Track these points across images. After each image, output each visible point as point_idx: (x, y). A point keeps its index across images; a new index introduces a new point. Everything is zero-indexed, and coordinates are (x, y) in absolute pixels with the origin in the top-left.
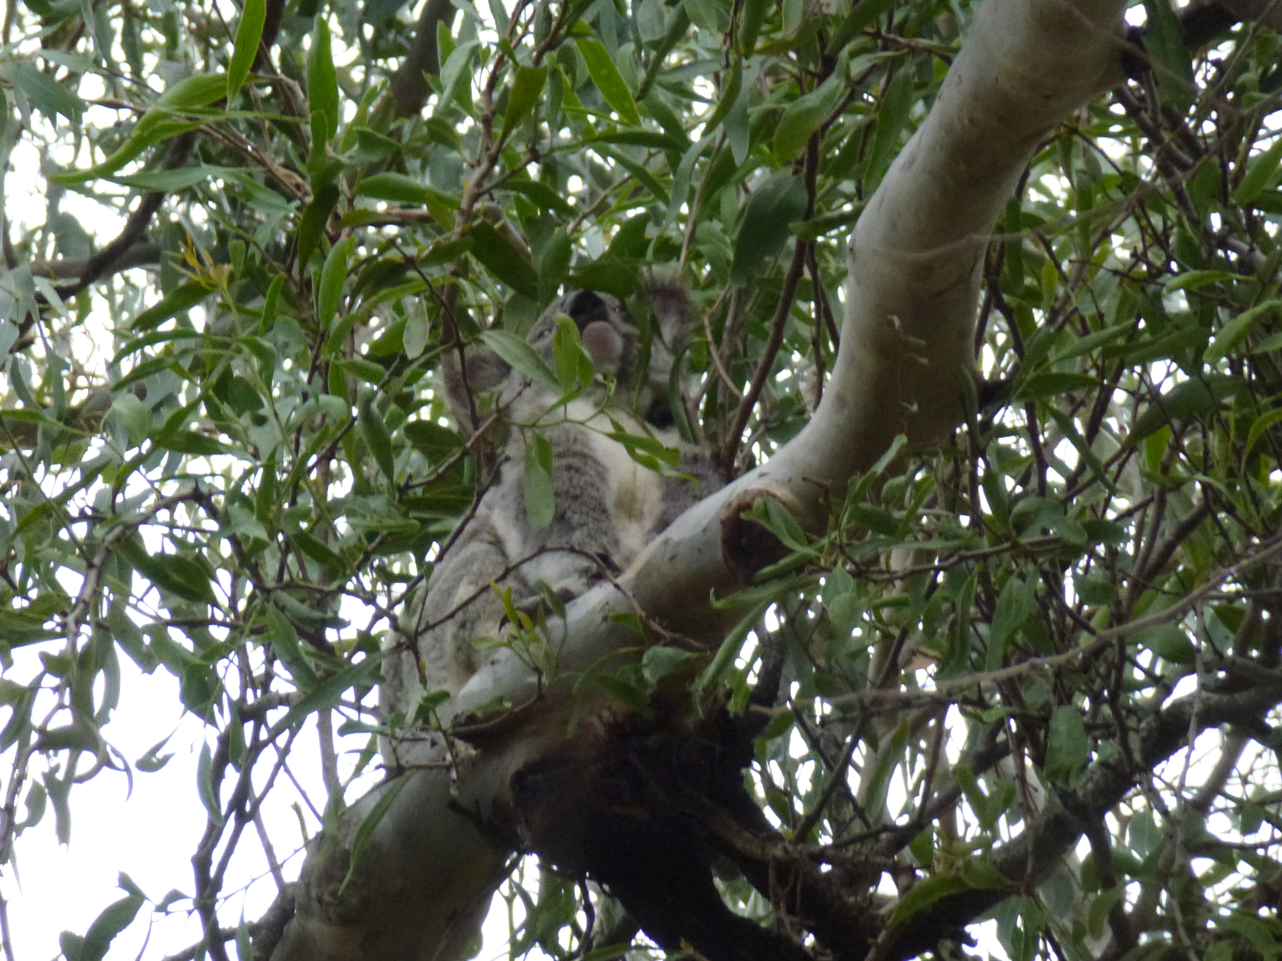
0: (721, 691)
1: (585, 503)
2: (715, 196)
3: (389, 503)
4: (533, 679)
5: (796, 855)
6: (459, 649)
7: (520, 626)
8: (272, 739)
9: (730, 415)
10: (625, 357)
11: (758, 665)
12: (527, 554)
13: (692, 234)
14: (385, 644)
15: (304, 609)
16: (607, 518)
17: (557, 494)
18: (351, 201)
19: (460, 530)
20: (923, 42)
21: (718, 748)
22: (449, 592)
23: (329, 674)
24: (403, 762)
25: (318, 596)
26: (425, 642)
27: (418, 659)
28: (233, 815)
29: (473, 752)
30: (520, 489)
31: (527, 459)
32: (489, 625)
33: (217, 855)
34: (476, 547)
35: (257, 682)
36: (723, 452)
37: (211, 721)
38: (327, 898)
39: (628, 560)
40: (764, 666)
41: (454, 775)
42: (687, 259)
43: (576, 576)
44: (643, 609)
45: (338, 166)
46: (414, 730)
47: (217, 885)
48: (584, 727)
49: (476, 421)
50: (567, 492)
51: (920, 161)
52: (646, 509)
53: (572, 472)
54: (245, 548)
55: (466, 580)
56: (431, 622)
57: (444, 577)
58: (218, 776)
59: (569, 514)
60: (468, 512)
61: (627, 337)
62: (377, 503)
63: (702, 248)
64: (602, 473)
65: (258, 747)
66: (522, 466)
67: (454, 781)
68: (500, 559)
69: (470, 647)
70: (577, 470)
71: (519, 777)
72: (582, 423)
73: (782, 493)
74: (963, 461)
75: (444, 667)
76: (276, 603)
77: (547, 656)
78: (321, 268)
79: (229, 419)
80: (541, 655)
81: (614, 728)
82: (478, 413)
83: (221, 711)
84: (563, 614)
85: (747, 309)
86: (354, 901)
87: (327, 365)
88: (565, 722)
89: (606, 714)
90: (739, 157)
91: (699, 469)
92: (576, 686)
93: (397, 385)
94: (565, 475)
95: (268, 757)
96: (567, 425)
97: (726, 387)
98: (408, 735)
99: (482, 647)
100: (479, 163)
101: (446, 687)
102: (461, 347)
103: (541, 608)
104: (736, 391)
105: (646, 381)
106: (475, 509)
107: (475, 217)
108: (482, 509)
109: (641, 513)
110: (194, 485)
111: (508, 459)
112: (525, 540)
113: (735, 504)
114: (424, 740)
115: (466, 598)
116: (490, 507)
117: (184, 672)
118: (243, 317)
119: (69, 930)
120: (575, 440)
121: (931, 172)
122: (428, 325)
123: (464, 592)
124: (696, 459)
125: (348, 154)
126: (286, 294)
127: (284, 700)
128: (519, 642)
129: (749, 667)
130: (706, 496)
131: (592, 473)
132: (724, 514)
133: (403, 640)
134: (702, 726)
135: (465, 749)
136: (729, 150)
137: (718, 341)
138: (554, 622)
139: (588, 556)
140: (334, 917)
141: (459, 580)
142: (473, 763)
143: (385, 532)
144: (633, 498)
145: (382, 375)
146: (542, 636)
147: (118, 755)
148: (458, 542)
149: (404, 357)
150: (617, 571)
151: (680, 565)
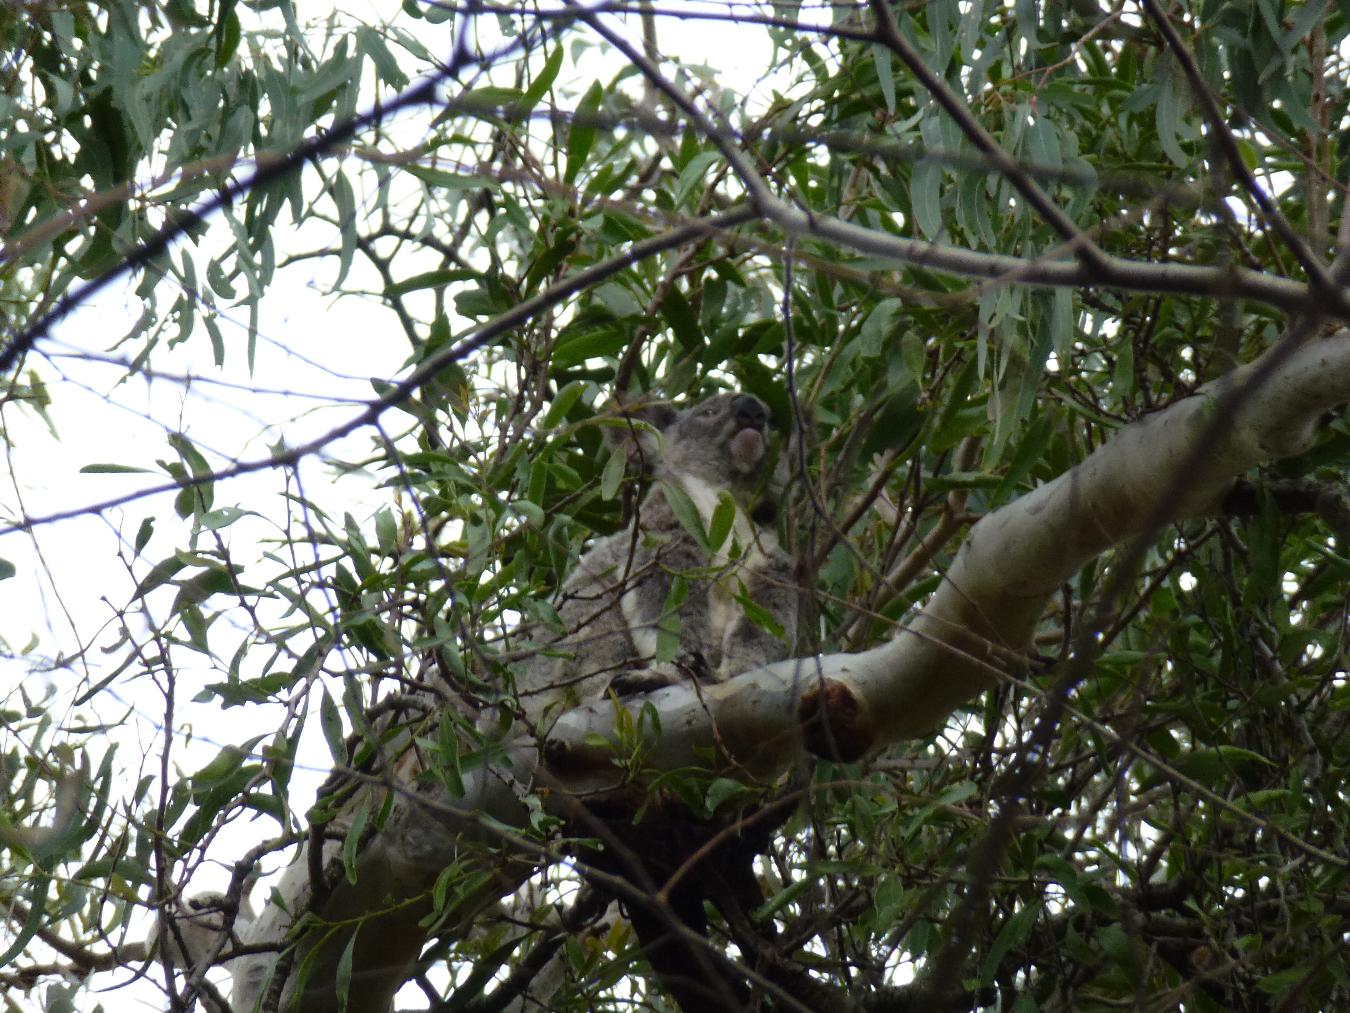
44: (720, 732)
73: (856, 691)
92: (651, 786)
121: (1050, 528)
140: (410, 855)
151: (759, 711)
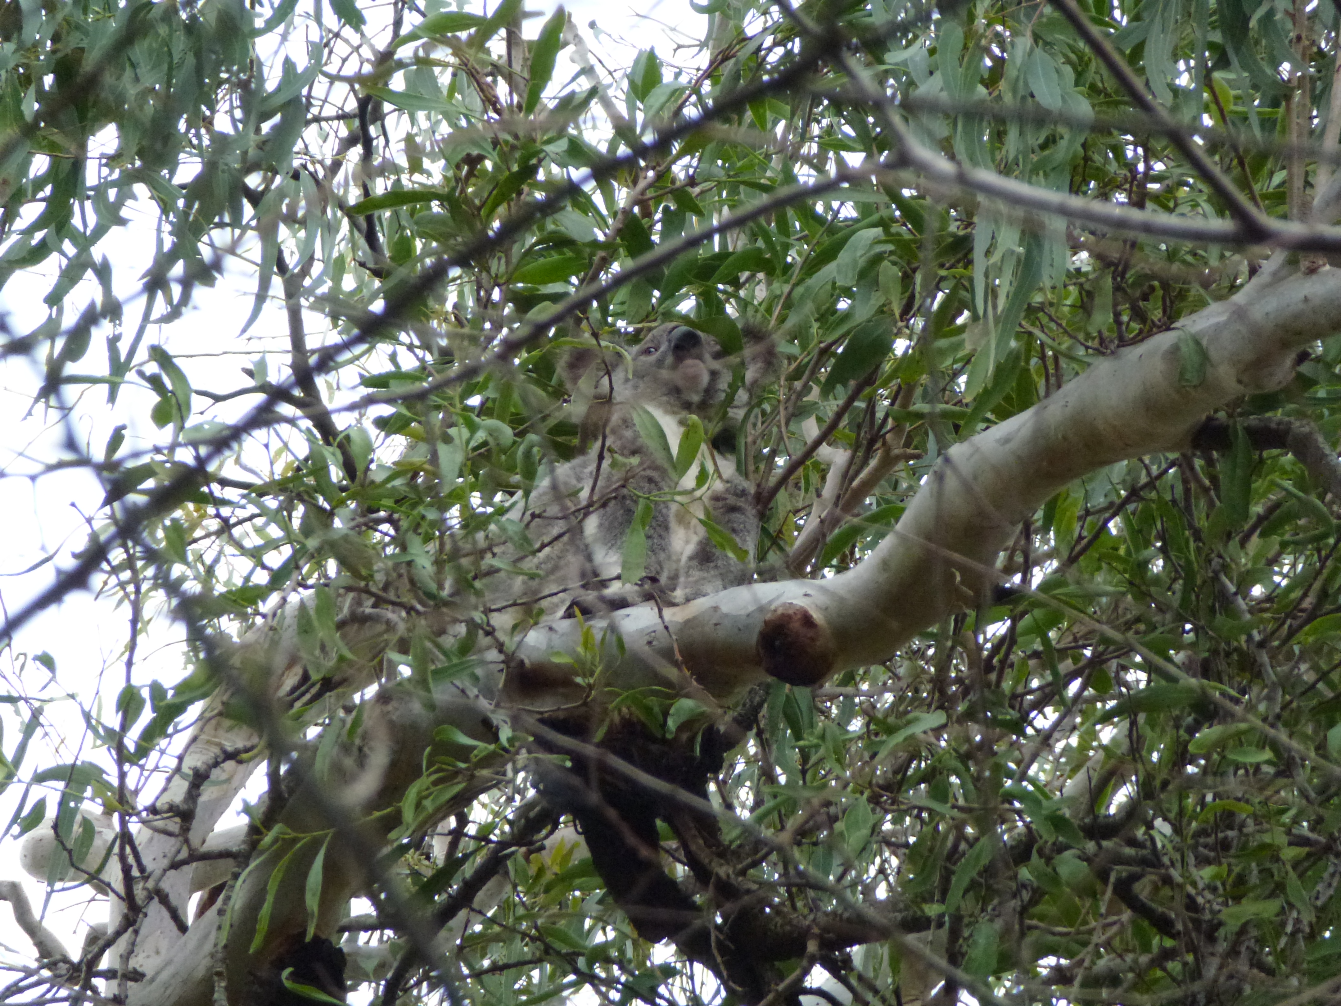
10: (708, 391)
44: (680, 652)
61: (713, 374)
73: (818, 616)
92: (614, 704)
109: (689, 523)
113: (779, 612)
121: (1019, 458)
132: (769, 616)
151: (721, 633)
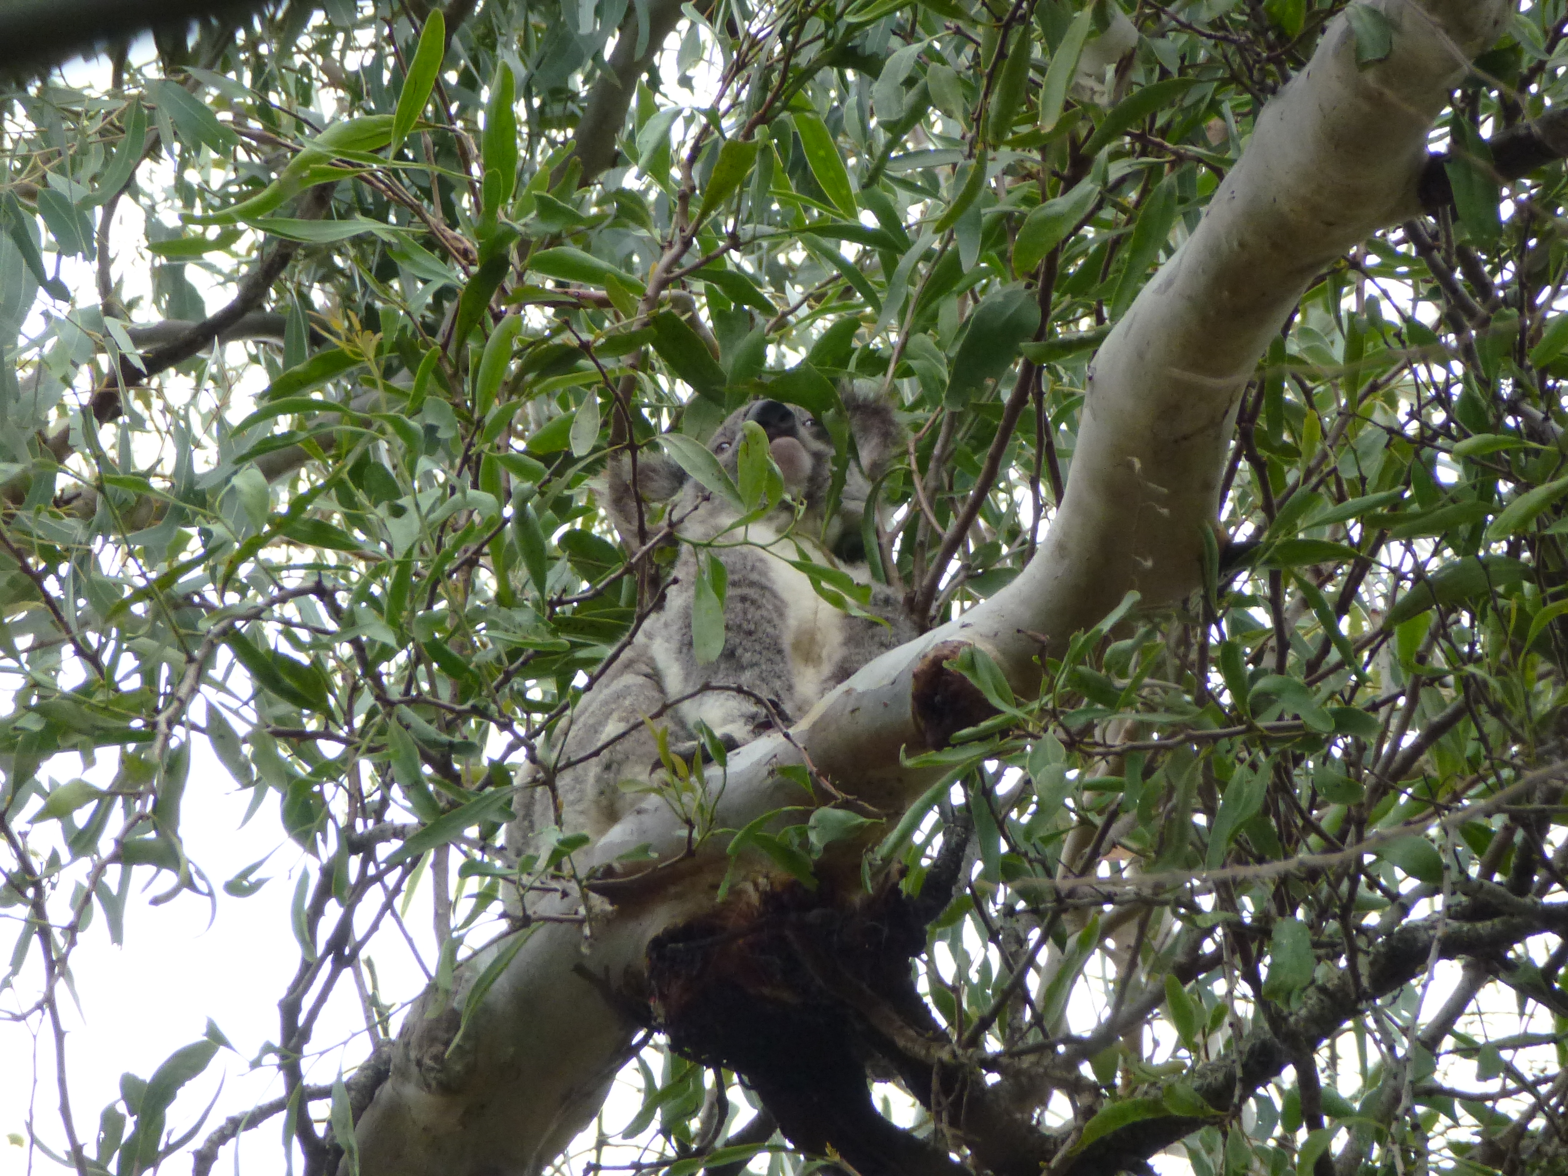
0: (895, 867)
1: (759, 641)
2: (933, 305)
3: (537, 618)
4: (684, 832)
5: (964, 1060)
6: (602, 793)
7: (675, 772)
8: (379, 877)
9: (929, 555)
10: (814, 479)
11: (939, 840)
12: (690, 690)
13: (904, 345)
14: (518, 779)
15: (432, 730)
16: (783, 658)
17: (727, 628)
18: (520, 276)
19: (615, 656)
20: (1192, 150)
21: (886, 931)
22: (595, 729)
23: (453, 805)
24: (530, 912)
25: (449, 716)
26: (564, 781)
27: (555, 797)
28: (330, 957)
29: (609, 908)
30: (687, 619)
31: (698, 582)
32: (638, 769)
33: (308, 1002)
34: (629, 679)
35: (369, 809)
36: (919, 598)
37: (313, 850)
38: (428, 1062)
39: (802, 709)
40: (946, 843)
41: (587, 931)
42: (894, 375)
43: (741, 722)
44: (815, 764)
45: (511, 233)
46: (543, 878)
47: (304, 1035)
48: (735, 892)
49: (643, 535)
50: (740, 626)
51: (1178, 284)
52: (824, 653)
53: (747, 604)
54: (370, 655)
55: (615, 716)
56: (573, 759)
57: (591, 709)
58: (317, 910)
59: (739, 651)
60: (624, 638)
61: (818, 457)
62: (523, 617)
63: (913, 363)
64: (780, 609)
65: (365, 882)
66: (692, 592)
67: (586, 938)
68: (656, 694)
69: (615, 790)
70: (753, 602)
71: (657, 944)
72: (763, 548)
73: (986, 647)
74: (1194, 628)
75: (582, 812)
76: (399, 720)
77: (701, 807)
78: (483, 346)
79: (363, 507)
80: (694, 806)
81: (770, 898)
82: (647, 525)
83: (325, 840)
84: (724, 764)
85: (959, 436)
86: (458, 1067)
87: (479, 456)
88: (715, 887)
89: (762, 881)
90: (967, 264)
91: (888, 612)
92: (731, 844)
93: (557, 487)
94: (739, 606)
95: (374, 896)
96: (745, 549)
97: (928, 522)
98: (537, 884)
99: (629, 792)
100: (671, 244)
101: (585, 832)
102: (634, 448)
103: (699, 753)
104: (940, 530)
105: (837, 508)
106: (633, 635)
107: (661, 305)
108: (640, 638)
109: (820, 657)
110: (316, 578)
111: (676, 581)
112: (687, 677)
113: (931, 656)
114: (556, 890)
115: (613, 735)
116: (650, 636)
117: (289, 789)
118: (388, 395)
119: (132, 1072)
120: (753, 568)
121: (1190, 298)
122: (600, 421)
123: (612, 729)
124: (887, 601)
125: (522, 221)
126: (438, 373)
127: (399, 832)
128: (671, 790)
129: (928, 841)
130: (895, 646)
131: (770, 607)
132: (918, 666)
133: (541, 775)
134: (870, 904)
135: (601, 904)
136: (956, 254)
137: (923, 468)
138: (713, 771)
139: (759, 701)
140: (434, 1084)
141: (607, 716)
142: (608, 921)
143: (531, 651)
144: (812, 640)
145: (542, 473)
146: (698, 785)
147: (202, 877)
148: (609, 672)
149: (569, 455)
150: (787, 720)
151: (862, 719)
